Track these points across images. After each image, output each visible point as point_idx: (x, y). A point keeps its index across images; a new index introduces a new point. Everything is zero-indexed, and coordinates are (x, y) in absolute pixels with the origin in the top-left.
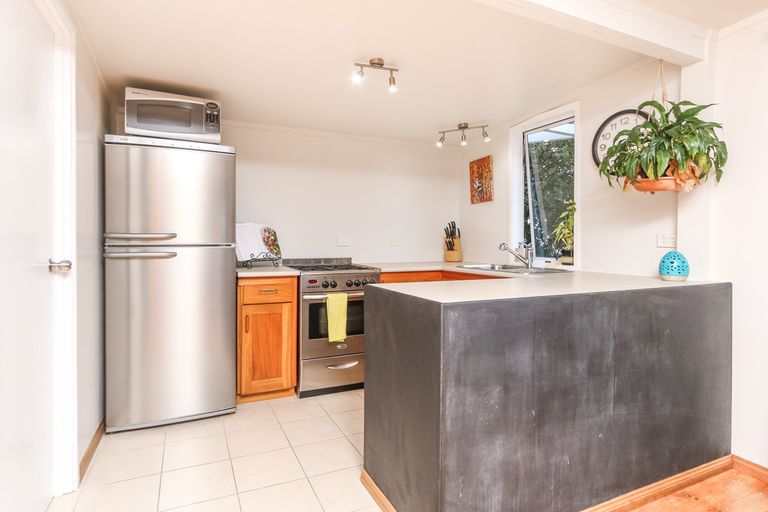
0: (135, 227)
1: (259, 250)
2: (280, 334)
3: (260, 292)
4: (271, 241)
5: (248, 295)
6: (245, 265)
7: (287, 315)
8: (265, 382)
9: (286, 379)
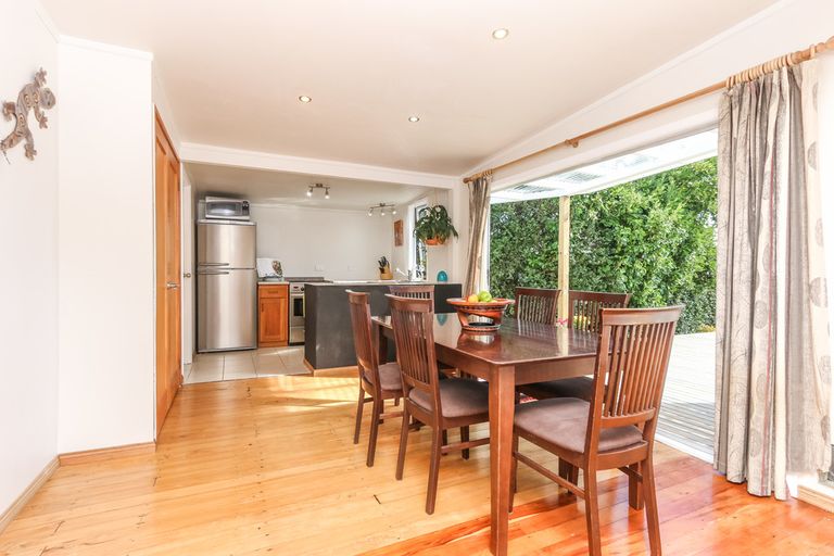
0: (209, 260)
1: (271, 272)
2: (279, 314)
3: (270, 293)
4: (278, 268)
5: (263, 294)
6: (264, 279)
7: (283, 303)
8: (272, 337)
9: (282, 336)
